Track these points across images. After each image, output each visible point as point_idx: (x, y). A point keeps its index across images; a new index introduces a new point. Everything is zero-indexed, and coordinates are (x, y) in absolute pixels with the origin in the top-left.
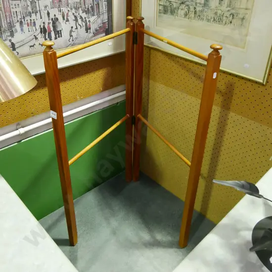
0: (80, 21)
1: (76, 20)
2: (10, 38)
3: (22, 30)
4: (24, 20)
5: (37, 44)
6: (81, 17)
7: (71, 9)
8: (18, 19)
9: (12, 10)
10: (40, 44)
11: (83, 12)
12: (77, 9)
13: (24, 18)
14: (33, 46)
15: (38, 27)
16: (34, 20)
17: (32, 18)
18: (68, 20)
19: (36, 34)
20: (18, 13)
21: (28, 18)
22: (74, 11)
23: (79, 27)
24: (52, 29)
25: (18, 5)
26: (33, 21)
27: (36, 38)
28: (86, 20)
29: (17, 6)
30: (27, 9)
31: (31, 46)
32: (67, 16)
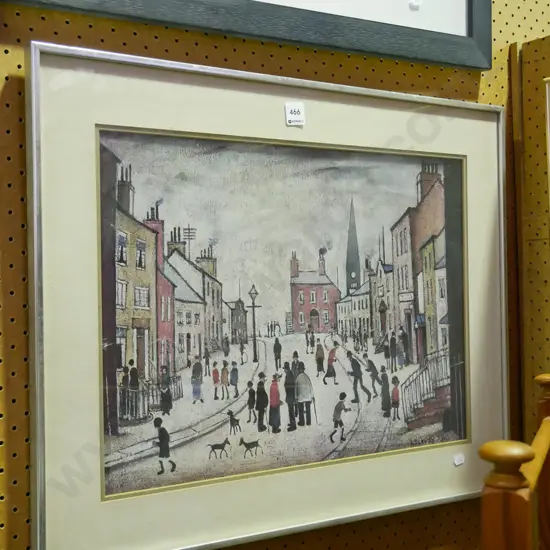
0: (366, 377)
1: (356, 374)
2: (158, 414)
3: (197, 392)
4: (207, 363)
5: (234, 440)
6: (371, 367)
7: (345, 338)
8: (191, 358)
9: (177, 328)
10: (242, 442)
11: (378, 351)
12: (360, 338)
13: (207, 356)
14: (221, 447)
15: (242, 386)
16: (234, 363)
17: (230, 359)
18: (331, 373)
19: (234, 408)
20: (192, 340)
21: (219, 357)
22: (350, 345)
23: (363, 396)
24: (283, 396)
25: (197, 315)
26: (230, 368)
27: (234, 422)
28: (385, 377)
29: (193, 319)
30: (219, 329)
31: (215, 447)
32: (331, 360)
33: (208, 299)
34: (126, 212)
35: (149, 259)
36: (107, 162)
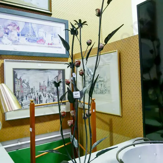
0: (51, 97)
1: (49, 97)
2: (21, 102)
3: (26, 99)
6: (51, 96)
7: (47, 92)
9: (24, 92)
11: (52, 94)
12: (49, 92)
13: (28, 95)
16: (31, 96)
18: (45, 97)
20: (26, 93)
21: (29, 95)
22: (48, 93)
23: (50, 99)
24: (38, 99)
25: (26, 90)
28: (53, 97)
30: (29, 91)
31: (29, 106)
32: (45, 95)
33: (28, 88)
34: (17, 78)
35: (20, 83)
36: (14, 72)
